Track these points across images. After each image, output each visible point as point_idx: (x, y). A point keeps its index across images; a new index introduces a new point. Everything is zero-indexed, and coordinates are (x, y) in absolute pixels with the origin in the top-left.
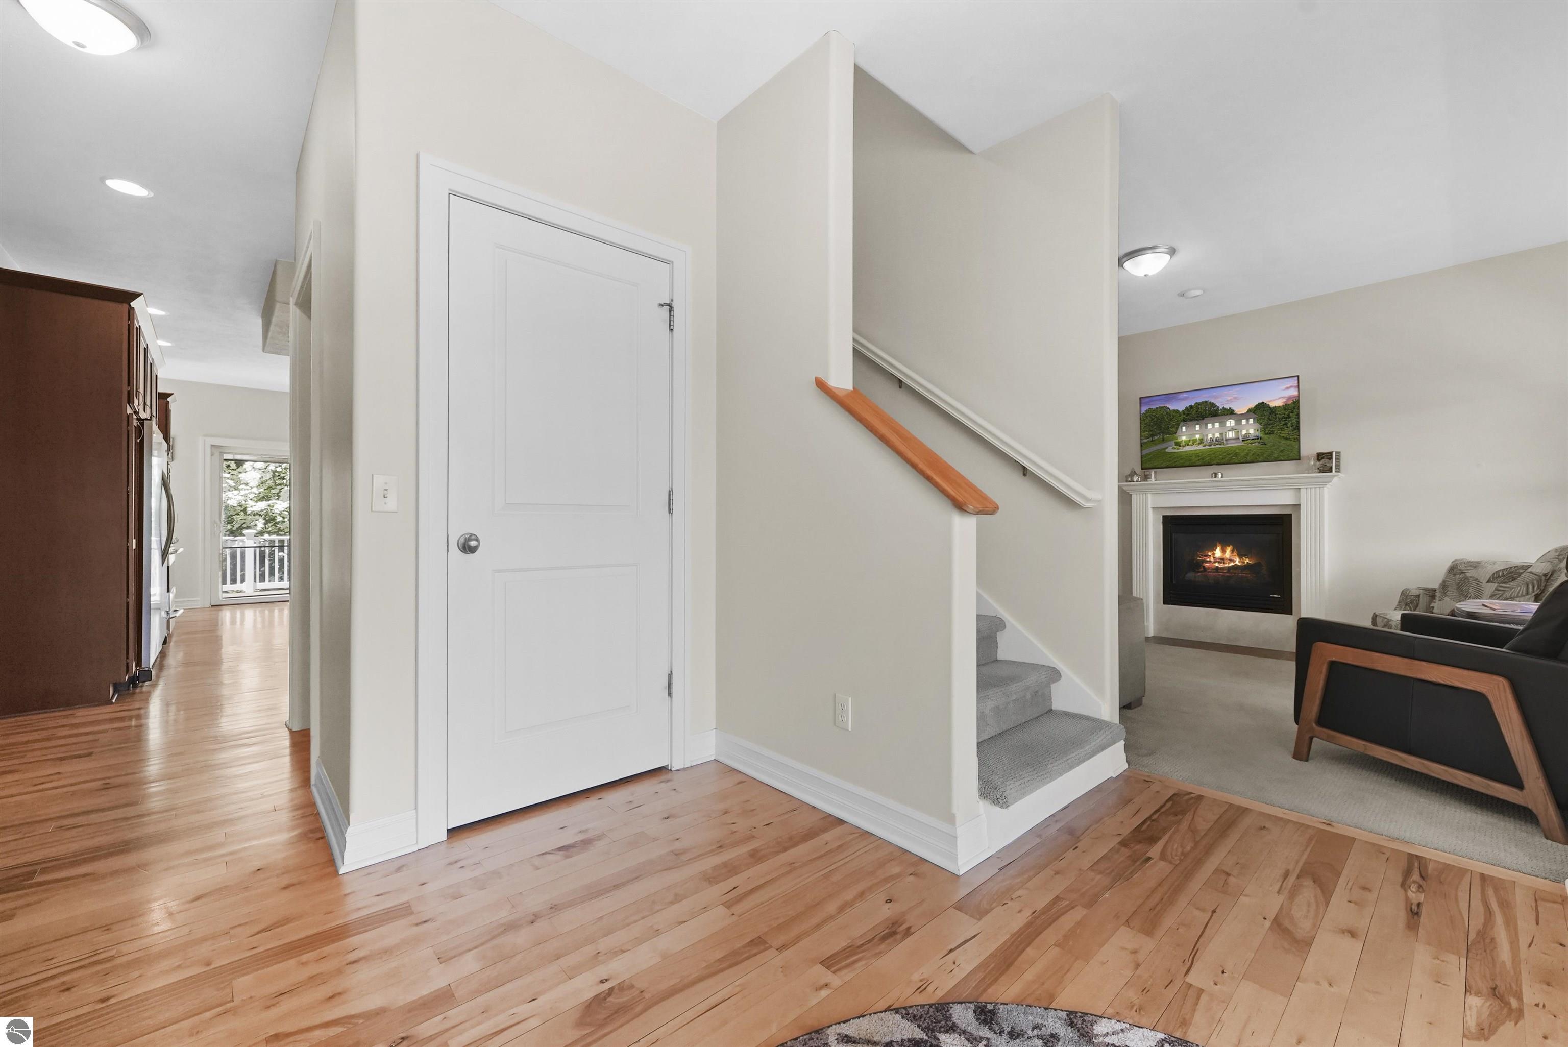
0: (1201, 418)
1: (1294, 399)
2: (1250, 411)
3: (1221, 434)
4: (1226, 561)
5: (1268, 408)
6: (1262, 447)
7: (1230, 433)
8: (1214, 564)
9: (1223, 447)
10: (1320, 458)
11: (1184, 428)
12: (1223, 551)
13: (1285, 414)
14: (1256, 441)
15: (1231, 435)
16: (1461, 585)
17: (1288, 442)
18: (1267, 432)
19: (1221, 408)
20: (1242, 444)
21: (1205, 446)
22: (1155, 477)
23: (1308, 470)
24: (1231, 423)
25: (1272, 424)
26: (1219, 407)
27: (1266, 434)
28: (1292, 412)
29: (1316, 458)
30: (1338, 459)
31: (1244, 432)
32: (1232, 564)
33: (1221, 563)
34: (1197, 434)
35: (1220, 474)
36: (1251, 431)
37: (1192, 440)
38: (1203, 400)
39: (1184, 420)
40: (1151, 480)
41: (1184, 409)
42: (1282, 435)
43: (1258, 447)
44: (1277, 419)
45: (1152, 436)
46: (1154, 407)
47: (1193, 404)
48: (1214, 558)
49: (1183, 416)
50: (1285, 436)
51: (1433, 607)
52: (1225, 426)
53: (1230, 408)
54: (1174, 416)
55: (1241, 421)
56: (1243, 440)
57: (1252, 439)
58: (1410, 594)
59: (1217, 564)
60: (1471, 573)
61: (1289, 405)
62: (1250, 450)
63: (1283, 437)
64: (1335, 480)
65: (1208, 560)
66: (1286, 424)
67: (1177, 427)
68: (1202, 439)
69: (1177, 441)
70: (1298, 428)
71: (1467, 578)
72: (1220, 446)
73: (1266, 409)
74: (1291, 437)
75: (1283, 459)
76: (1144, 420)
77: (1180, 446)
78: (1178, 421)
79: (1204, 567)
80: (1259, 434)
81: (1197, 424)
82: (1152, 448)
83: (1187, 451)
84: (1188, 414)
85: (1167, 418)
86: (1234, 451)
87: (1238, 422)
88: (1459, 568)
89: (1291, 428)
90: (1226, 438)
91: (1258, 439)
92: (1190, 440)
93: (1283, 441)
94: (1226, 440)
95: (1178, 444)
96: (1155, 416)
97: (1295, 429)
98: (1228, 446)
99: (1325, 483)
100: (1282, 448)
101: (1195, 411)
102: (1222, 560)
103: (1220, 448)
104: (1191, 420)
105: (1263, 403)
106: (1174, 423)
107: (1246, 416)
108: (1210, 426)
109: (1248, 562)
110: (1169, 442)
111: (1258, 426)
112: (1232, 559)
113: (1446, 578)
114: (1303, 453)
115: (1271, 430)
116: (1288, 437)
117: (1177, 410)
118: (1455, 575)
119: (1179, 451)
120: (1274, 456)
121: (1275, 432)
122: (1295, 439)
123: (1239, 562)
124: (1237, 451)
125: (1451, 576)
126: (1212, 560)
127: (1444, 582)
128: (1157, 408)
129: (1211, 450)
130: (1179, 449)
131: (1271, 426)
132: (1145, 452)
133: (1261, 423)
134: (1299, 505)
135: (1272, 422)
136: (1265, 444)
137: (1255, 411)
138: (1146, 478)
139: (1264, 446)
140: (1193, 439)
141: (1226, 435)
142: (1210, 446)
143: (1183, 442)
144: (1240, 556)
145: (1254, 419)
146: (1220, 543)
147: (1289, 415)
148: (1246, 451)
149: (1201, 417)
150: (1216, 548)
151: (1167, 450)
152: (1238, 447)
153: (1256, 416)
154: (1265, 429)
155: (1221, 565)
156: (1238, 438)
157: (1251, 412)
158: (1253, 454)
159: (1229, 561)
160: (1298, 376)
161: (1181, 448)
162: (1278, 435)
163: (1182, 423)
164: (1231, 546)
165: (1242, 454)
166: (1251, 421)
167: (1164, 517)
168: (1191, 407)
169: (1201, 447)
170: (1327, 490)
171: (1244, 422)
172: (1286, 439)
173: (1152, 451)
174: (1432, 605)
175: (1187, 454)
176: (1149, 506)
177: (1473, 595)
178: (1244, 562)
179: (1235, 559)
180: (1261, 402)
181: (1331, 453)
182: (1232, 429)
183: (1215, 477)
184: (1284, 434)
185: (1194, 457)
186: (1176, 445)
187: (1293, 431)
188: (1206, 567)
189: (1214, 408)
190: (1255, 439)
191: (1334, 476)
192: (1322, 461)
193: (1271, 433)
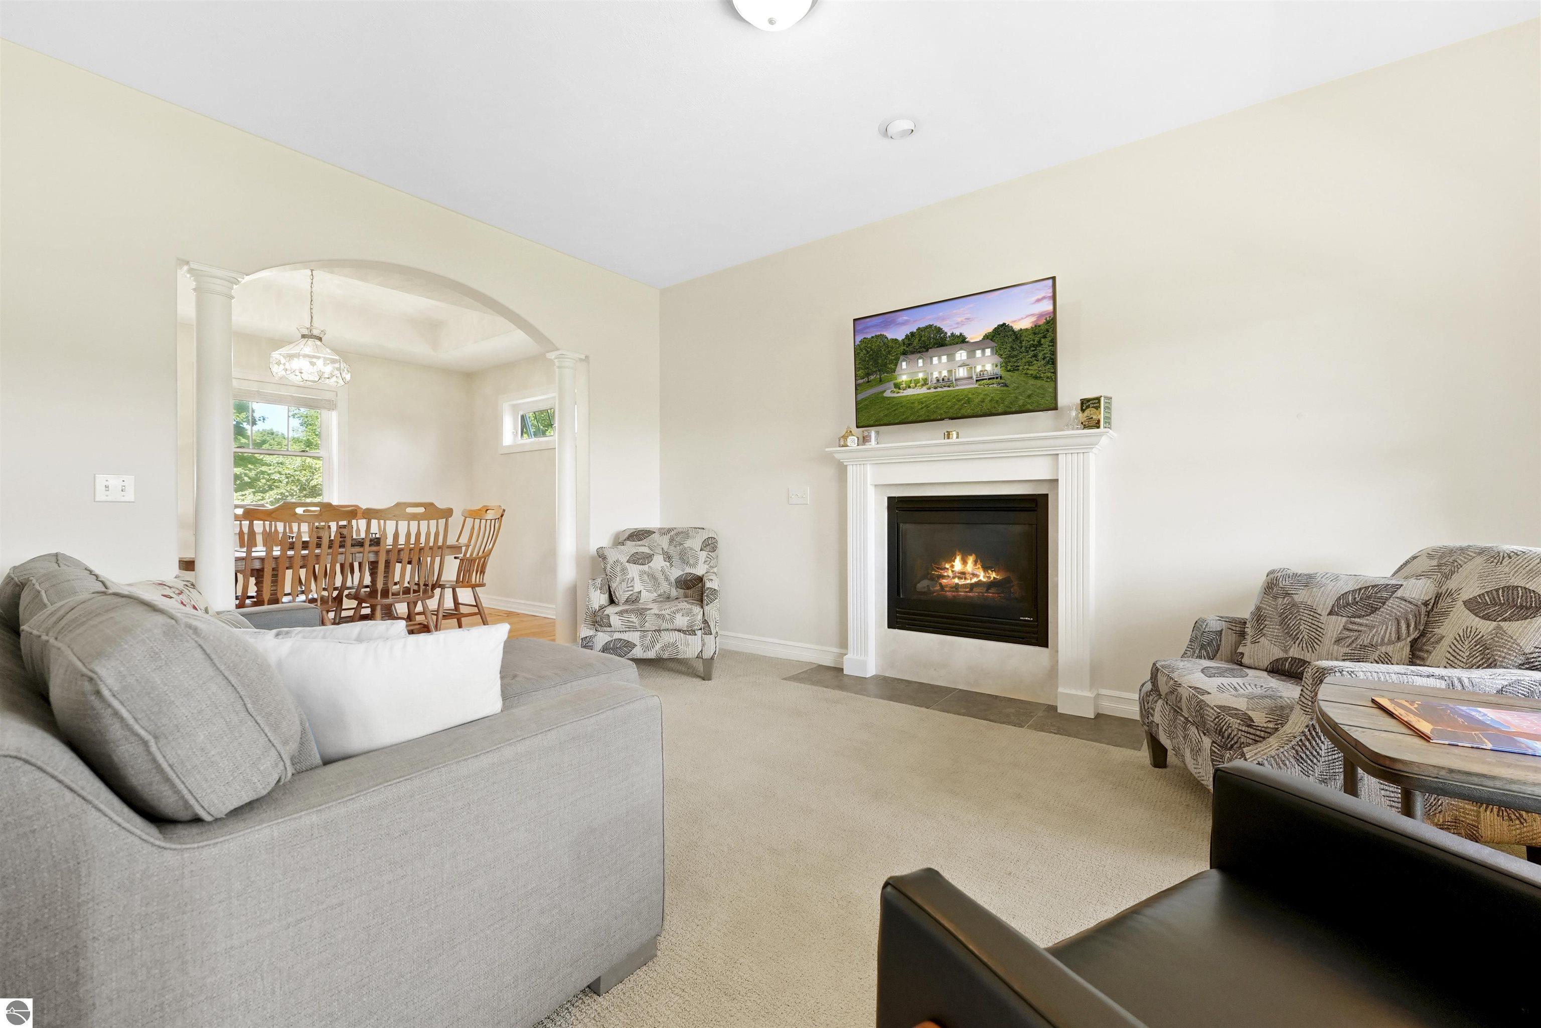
0: (924, 350)
1: (1048, 317)
2: (986, 337)
3: (950, 372)
4: (968, 576)
5: (1010, 333)
6: (1003, 391)
7: (961, 369)
8: (953, 580)
9: (952, 390)
10: (1084, 408)
11: (904, 364)
12: (964, 562)
13: (1034, 341)
14: (995, 381)
15: (962, 373)
16: (1286, 617)
17: (1039, 383)
18: (1009, 368)
19: (949, 334)
20: (976, 386)
21: (929, 389)
22: (876, 439)
23: (1068, 426)
24: (961, 355)
25: (1016, 356)
26: (946, 333)
27: (1008, 371)
28: (1045, 337)
29: (1079, 408)
30: (1108, 408)
31: (979, 369)
32: (975, 580)
33: (962, 578)
34: (920, 372)
35: (954, 433)
36: (989, 367)
37: (915, 380)
38: (927, 324)
39: (904, 353)
40: (870, 443)
41: (904, 337)
42: (1031, 372)
43: (997, 390)
44: (1023, 348)
45: (868, 375)
46: (869, 336)
47: (915, 331)
48: (953, 571)
49: (902, 348)
50: (1034, 373)
51: (1242, 654)
52: (954, 359)
53: (961, 334)
54: (892, 348)
55: (974, 352)
56: (977, 381)
57: (989, 379)
58: (1207, 630)
59: (956, 581)
60: (1301, 596)
61: (1039, 326)
62: (986, 395)
63: (1032, 374)
64: (1104, 440)
65: (946, 574)
66: (1035, 356)
67: (896, 362)
68: (926, 379)
69: (896, 381)
70: (1052, 361)
71: (1294, 605)
72: (948, 389)
73: (1008, 334)
74: (1042, 375)
75: (1031, 408)
76: (859, 354)
77: (900, 389)
78: (897, 354)
79: (941, 584)
80: (998, 371)
81: (920, 358)
82: (868, 392)
83: (908, 396)
84: (909, 345)
85: (885, 350)
86: (966, 396)
87: (971, 354)
88: (1281, 585)
89: (1043, 362)
90: (955, 377)
91: (997, 378)
92: (911, 380)
93: (1032, 382)
94: (956, 380)
95: (897, 386)
96: (870, 348)
97: (1048, 363)
98: (957, 388)
99: (1092, 445)
100: (1030, 392)
101: (917, 340)
102: (962, 575)
103: (948, 391)
104: (913, 353)
105: (1004, 324)
106: (893, 358)
107: (980, 345)
108: (935, 360)
109: (994, 578)
110: (887, 384)
111: (997, 359)
112: (975, 572)
113: (1261, 603)
114: (1062, 401)
115: (1016, 364)
116: (1038, 375)
117: (896, 340)
118: (1275, 598)
119: (899, 395)
120: (1019, 402)
121: (1021, 368)
122: (1048, 378)
123: (984, 577)
124: (970, 396)
125: (1269, 599)
126: (950, 574)
127: (1258, 609)
128: (872, 337)
129: (936, 395)
130: (899, 393)
131: (1014, 359)
132: (860, 397)
133: (1001, 355)
134: (1057, 480)
135: (1015, 353)
136: (1006, 386)
137: (993, 337)
138: (865, 440)
139: (1005, 388)
140: (915, 378)
141: (955, 372)
142: (935, 388)
143: (904, 383)
144: (985, 568)
145: (992, 348)
146: (960, 551)
147: (1039, 342)
148: (982, 396)
149: (924, 348)
150: (955, 558)
151: (885, 395)
152: (970, 390)
153: (994, 344)
154: (1006, 363)
155: (962, 582)
156: (971, 378)
157: (988, 338)
158: (991, 401)
159: (971, 576)
160: (1054, 278)
161: (901, 391)
162: (1024, 372)
163: (902, 357)
164: (974, 555)
165: (977, 401)
166: (988, 352)
167: (890, 499)
168: (912, 334)
169: (924, 390)
170: (1093, 458)
171: (979, 353)
172: (1036, 378)
173: (868, 395)
174: (1240, 650)
175: (909, 400)
176: (869, 483)
177: (1306, 637)
178: (989, 577)
179: (978, 573)
180: (1001, 323)
181: (1098, 399)
182: (963, 365)
183: (948, 438)
184: (1033, 370)
185: (916, 404)
186: (895, 387)
187: (1045, 366)
188: (943, 584)
189: (940, 334)
190: (994, 378)
191: (1101, 435)
192: (1087, 412)
193: (1015, 369)
